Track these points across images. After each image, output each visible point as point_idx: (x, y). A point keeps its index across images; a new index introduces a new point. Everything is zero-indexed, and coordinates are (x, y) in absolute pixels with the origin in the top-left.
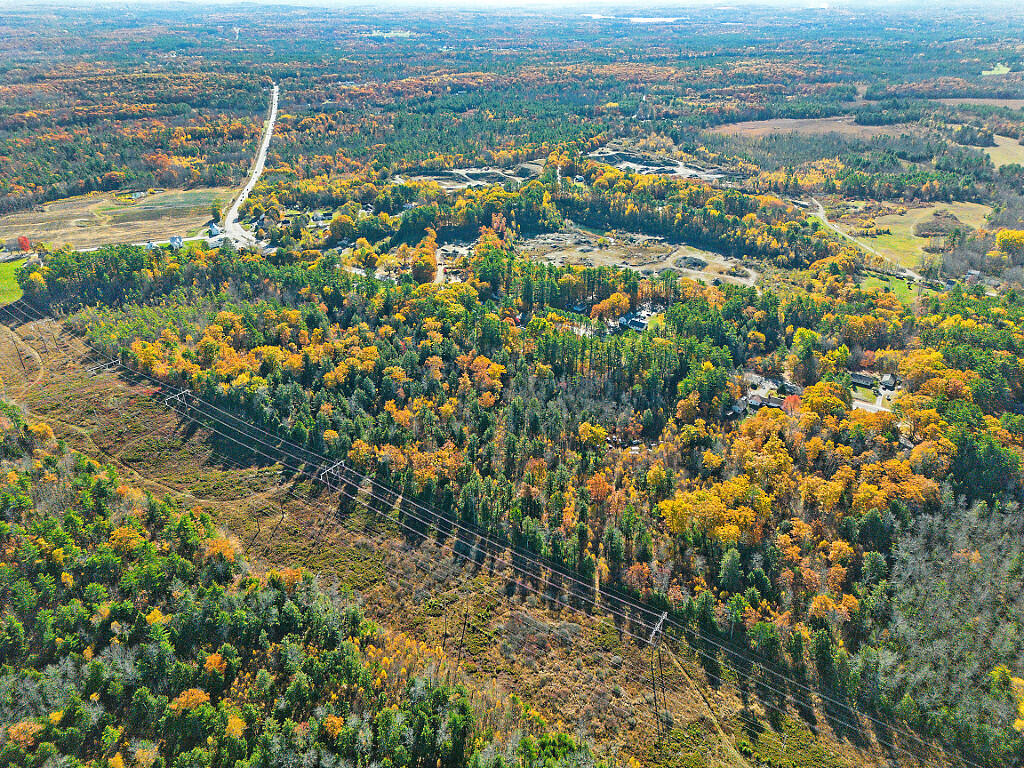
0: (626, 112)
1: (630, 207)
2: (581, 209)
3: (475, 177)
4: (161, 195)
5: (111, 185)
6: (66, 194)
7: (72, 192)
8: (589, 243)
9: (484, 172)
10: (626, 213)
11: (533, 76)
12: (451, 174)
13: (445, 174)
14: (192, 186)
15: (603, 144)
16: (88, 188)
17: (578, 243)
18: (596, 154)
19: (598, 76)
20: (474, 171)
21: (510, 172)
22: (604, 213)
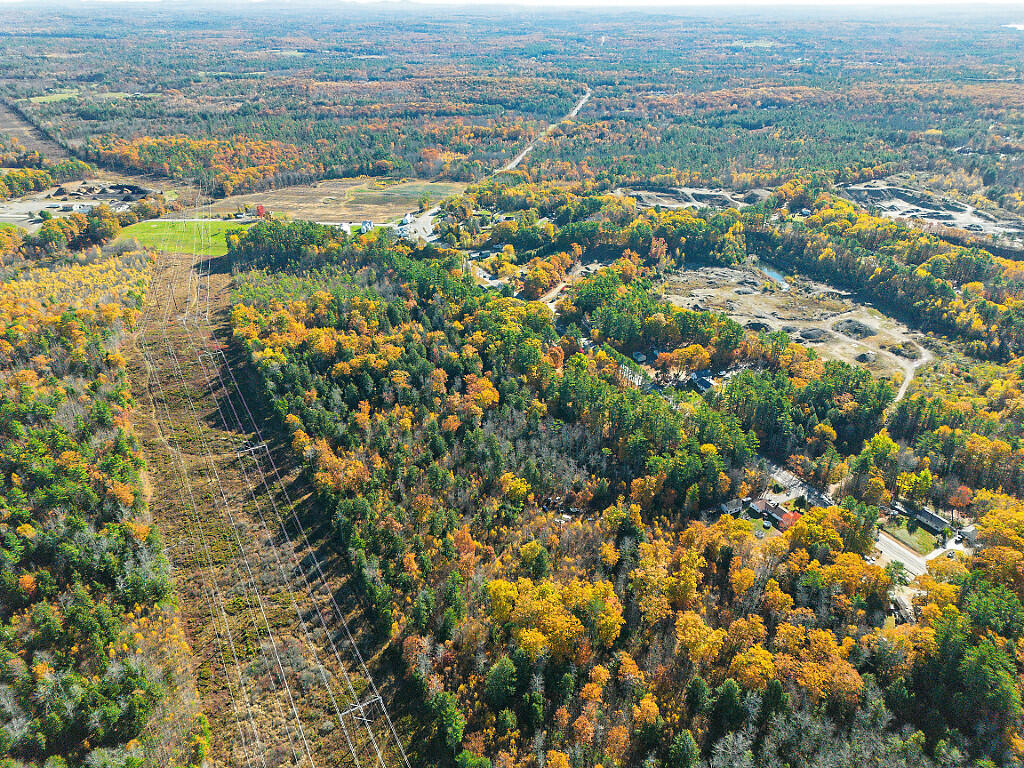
0: (949, 142)
1: (828, 252)
2: (774, 246)
3: (699, 198)
4: (410, 184)
5: (380, 172)
6: (341, 174)
7: (347, 175)
8: (755, 284)
9: (713, 193)
10: (821, 257)
11: (864, 94)
12: (676, 192)
13: (672, 192)
14: (440, 180)
15: (880, 176)
16: (360, 172)
17: (741, 283)
18: (861, 187)
19: (949, 98)
20: (705, 191)
21: (741, 196)
22: (795, 254)
